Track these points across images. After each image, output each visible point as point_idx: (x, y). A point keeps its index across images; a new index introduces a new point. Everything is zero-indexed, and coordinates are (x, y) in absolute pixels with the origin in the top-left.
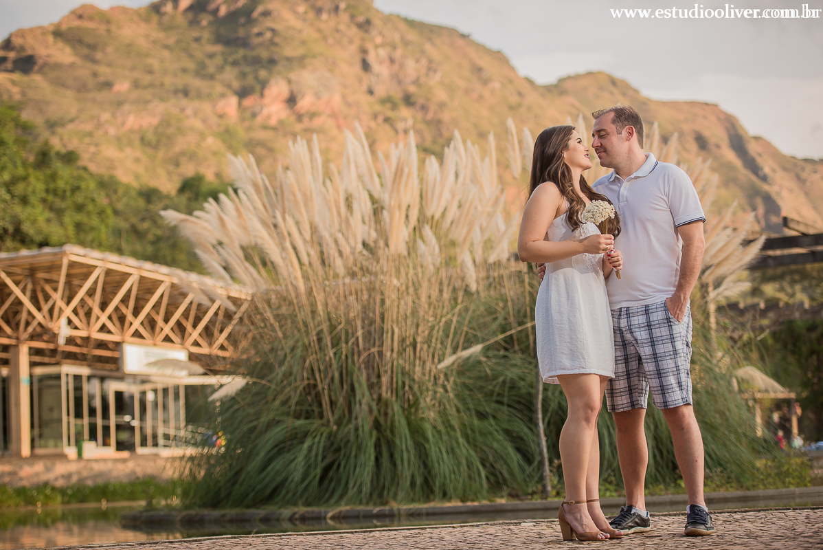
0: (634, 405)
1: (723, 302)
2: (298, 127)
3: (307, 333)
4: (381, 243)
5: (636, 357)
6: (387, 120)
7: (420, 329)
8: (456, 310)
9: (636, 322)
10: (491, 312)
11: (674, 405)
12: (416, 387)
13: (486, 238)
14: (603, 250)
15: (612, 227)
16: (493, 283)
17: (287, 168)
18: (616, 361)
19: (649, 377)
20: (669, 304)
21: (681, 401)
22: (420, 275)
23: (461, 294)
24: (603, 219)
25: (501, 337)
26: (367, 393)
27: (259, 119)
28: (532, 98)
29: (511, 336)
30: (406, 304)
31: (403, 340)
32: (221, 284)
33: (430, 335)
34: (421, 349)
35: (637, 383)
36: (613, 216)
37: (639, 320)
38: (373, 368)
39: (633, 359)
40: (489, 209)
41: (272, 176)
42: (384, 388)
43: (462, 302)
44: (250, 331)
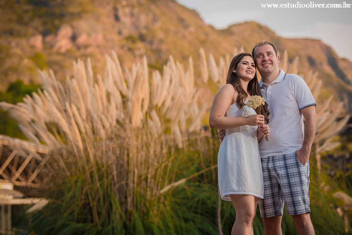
0: (277, 213)
1: (325, 154)
2: (78, 54)
3: (84, 173)
4: (127, 121)
5: (277, 185)
6: (130, 50)
7: (150, 170)
8: (171, 159)
9: (278, 165)
10: (191, 160)
11: (300, 213)
12: (147, 204)
13: (188, 116)
14: (258, 124)
15: (263, 110)
16: (192, 143)
17: (72, 77)
18: (264, 188)
19: (286, 196)
20: (298, 154)
21: (304, 210)
22: (150, 139)
23: (173, 150)
24: (258, 106)
25: (196, 174)
26: (119, 207)
27: (55, 49)
28: (213, 37)
29: (202, 174)
30: (142, 156)
31: (140, 177)
32: (33, 144)
33: (156, 174)
34: (151, 182)
35: (278, 200)
36: (264, 104)
37: (280, 163)
38: (123, 193)
39: (276, 187)
40: (189, 101)
41: (63, 82)
42: (129, 205)
43: (174, 154)
44: (50, 172)
